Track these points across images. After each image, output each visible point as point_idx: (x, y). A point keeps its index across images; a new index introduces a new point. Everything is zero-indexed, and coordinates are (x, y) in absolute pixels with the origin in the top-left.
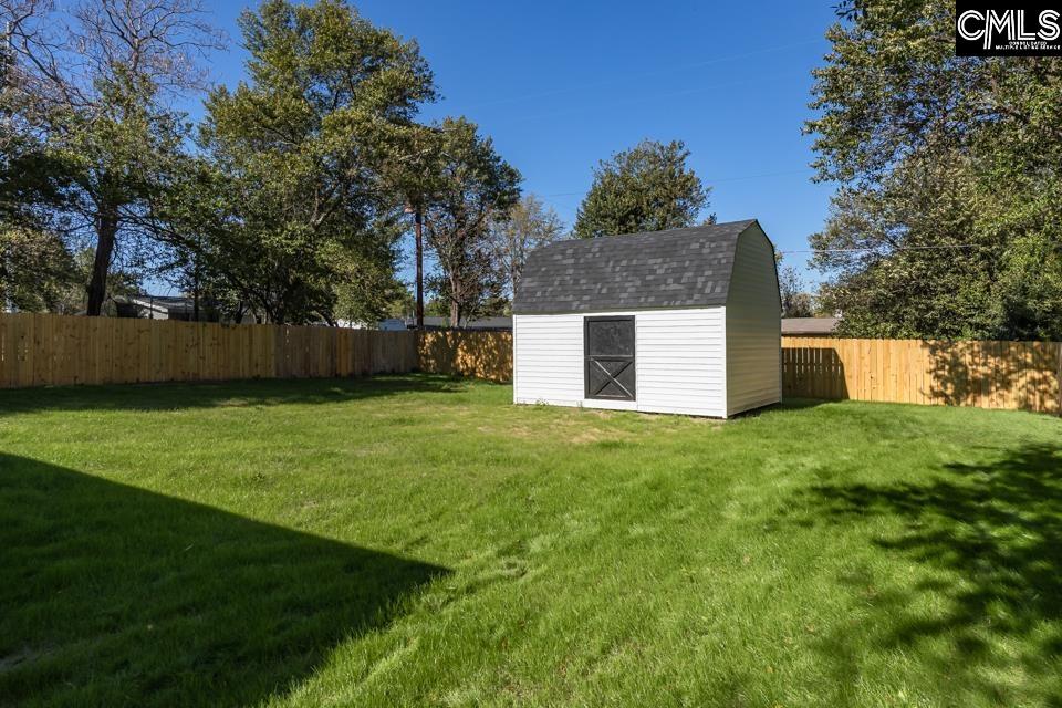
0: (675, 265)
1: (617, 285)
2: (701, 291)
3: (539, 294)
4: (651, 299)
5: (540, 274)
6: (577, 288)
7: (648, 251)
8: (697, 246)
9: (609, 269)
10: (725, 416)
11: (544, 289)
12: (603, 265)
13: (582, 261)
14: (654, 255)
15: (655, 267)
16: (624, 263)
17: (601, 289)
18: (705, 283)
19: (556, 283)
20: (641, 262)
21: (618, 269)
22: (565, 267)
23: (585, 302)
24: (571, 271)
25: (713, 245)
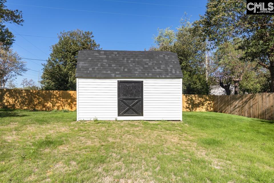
0: (155, 62)
1: (132, 68)
2: (171, 72)
3: (90, 69)
4: (150, 74)
5: (88, 60)
6: (111, 68)
7: (141, 56)
8: (162, 56)
9: (125, 62)
10: (181, 120)
11: (93, 67)
12: (122, 59)
13: (110, 57)
14: (145, 58)
15: (147, 62)
16: (132, 59)
17: (124, 69)
18: (171, 69)
19: (99, 65)
20: (139, 60)
21: (130, 62)
22: (102, 59)
23: (118, 74)
24: (106, 61)
25: (169, 56)
